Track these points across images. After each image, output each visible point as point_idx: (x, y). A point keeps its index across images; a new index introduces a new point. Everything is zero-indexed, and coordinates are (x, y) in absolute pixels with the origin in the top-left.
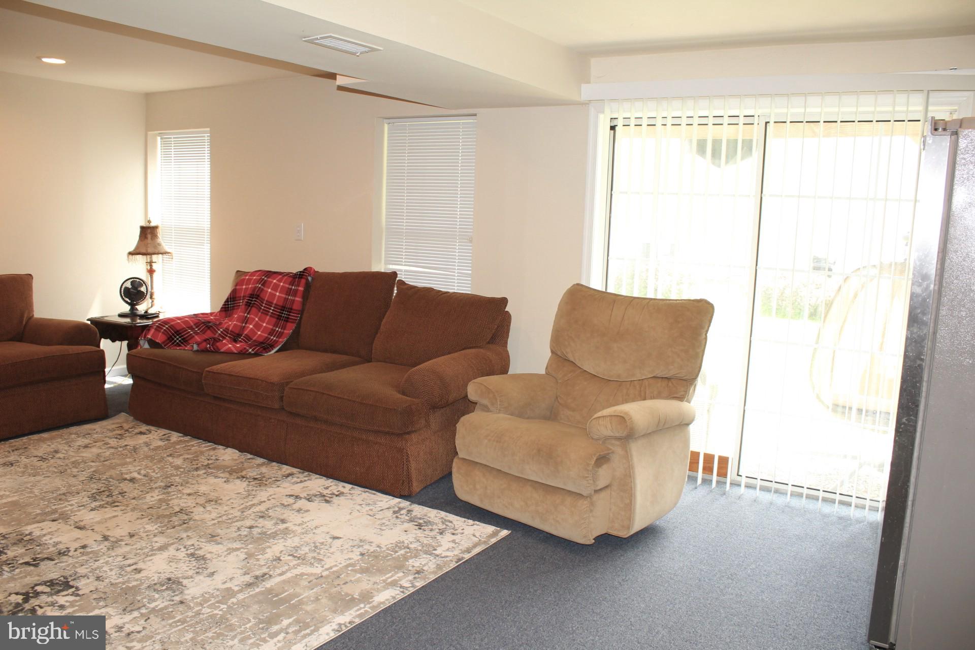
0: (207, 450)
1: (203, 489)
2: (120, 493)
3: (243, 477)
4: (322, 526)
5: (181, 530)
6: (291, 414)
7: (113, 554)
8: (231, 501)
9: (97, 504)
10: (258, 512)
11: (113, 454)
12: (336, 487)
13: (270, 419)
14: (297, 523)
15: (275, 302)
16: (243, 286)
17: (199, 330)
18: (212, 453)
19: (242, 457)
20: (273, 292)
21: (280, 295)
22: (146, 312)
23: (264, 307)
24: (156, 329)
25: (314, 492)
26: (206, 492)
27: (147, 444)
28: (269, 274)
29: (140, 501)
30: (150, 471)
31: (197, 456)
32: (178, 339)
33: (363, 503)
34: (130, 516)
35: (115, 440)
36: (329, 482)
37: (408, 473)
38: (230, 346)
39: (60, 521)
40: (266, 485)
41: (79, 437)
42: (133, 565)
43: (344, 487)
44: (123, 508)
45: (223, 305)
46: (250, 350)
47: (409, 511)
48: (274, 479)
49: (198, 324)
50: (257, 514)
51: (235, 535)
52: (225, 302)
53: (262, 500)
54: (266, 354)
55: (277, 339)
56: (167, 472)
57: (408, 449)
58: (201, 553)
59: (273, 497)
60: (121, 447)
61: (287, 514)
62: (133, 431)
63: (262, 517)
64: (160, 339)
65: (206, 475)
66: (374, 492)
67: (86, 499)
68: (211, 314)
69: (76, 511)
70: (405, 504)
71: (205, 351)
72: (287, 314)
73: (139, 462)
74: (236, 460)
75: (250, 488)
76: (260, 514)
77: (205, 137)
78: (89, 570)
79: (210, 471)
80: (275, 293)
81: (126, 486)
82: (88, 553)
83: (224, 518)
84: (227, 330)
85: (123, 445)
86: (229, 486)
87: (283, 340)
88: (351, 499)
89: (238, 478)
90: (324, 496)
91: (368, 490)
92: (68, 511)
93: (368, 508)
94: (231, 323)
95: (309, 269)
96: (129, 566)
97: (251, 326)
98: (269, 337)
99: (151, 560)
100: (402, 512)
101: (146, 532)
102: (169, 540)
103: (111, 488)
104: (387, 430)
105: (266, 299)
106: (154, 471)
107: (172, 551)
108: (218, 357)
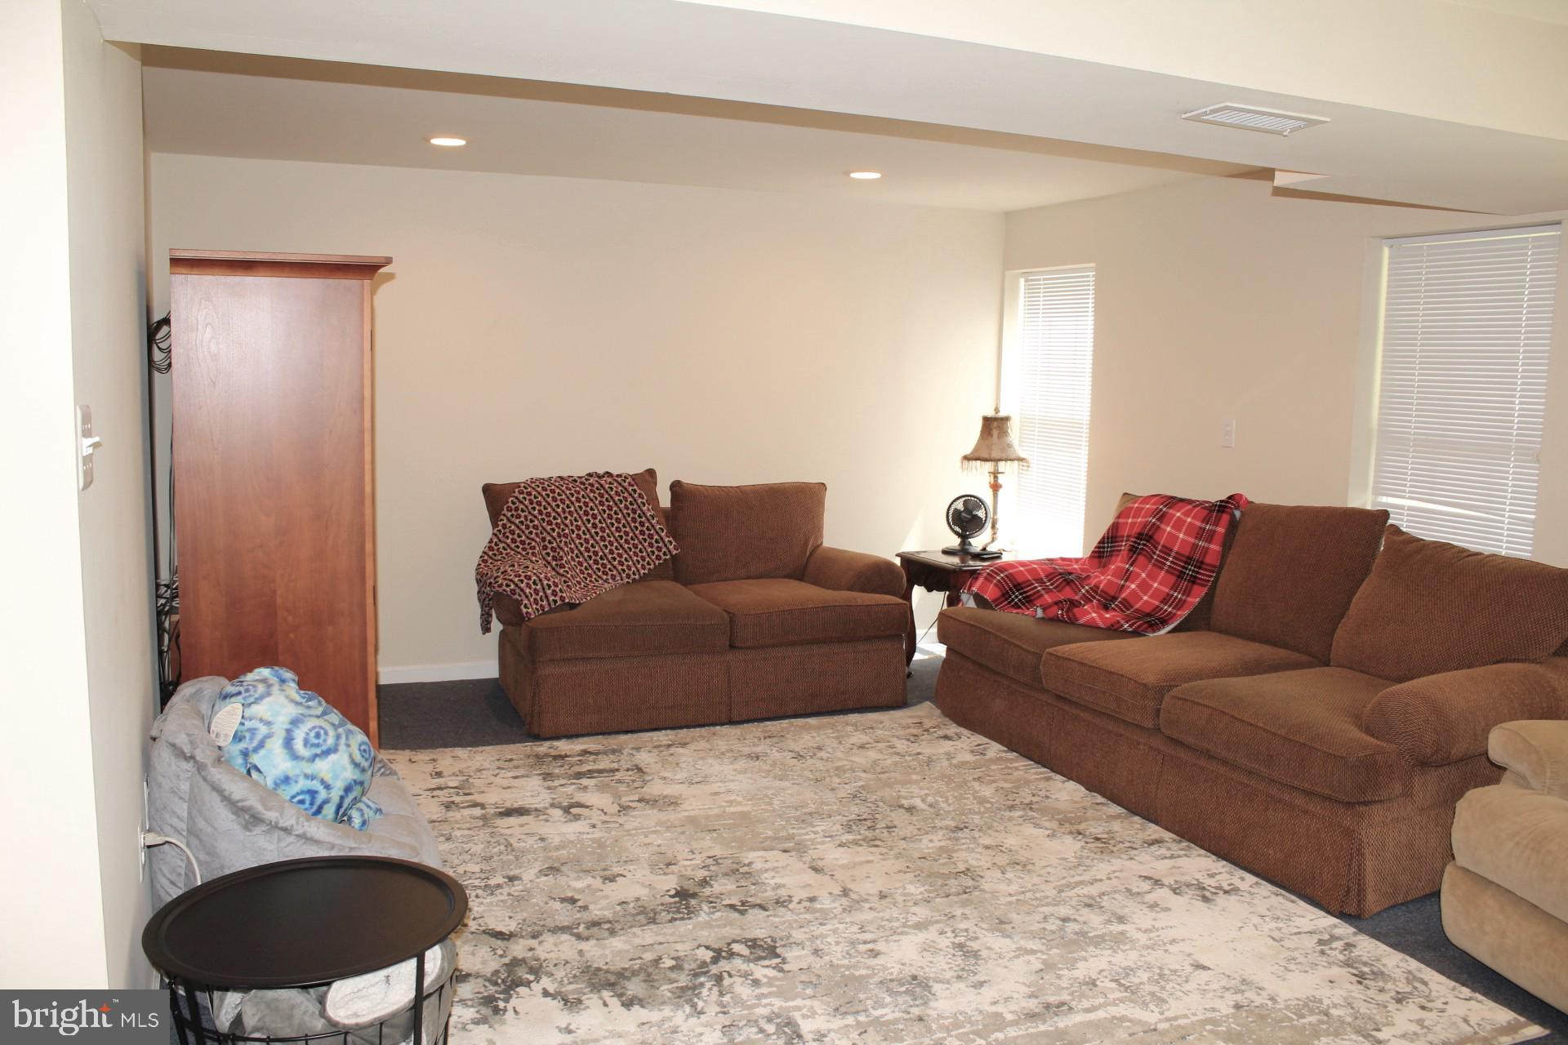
0: (1037, 779)
1: (1011, 841)
2: (888, 827)
3: (1079, 833)
4: (1183, 940)
5: (956, 902)
6: (1172, 740)
7: (848, 920)
8: (1049, 869)
9: (850, 837)
10: (1085, 896)
11: (896, 764)
12: (1229, 877)
13: (1139, 743)
14: (1144, 927)
15: (1176, 549)
16: (1128, 518)
17: (1052, 585)
18: (1042, 785)
19: (1088, 799)
20: (1173, 532)
21: (1186, 538)
22: (984, 549)
23: (1158, 556)
24: (986, 578)
25: (1188, 879)
26: (1013, 848)
27: (949, 756)
28: (1173, 502)
29: (912, 845)
30: (940, 799)
31: (1018, 787)
32: (1016, 597)
33: (1268, 913)
34: (893, 864)
35: (906, 743)
36: (1221, 866)
37: (1359, 875)
38: (1094, 615)
39: (793, 853)
40: (1112, 852)
41: (856, 731)
42: (869, 943)
43: (1243, 879)
44: (884, 850)
45: (1096, 547)
46: (1126, 626)
47: (1349, 946)
48: (1127, 844)
49: (1051, 576)
50: (1082, 899)
51: (1036, 927)
52: (1099, 543)
53: (1098, 877)
54: (1151, 635)
55: (1174, 611)
56: (965, 804)
57: (1363, 833)
58: (974, 945)
59: (1117, 874)
60: (910, 755)
61: (1130, 907)
62: (935, 732)
63: (1089, 906)
64: (990, 593)
65: (1021, 820)
66: (1294, 898)
67: (838, 827)
68: (1077, 560)
69: (819, 843)
70: (1344, 930)
71: (1055, 620)
72: (1193, 571)
73: (929, 782)
74: (1076, 802)
75: (1085, 853)
76: (1086, 900)
77: (1088, 276)
78: (807, 936)
79: (1030, 813)
80: (1177, 535)
81: (899, 818)
82: (815, 911)
83: (1029, 895)
84: (1095, 589)
85: (915, 752)
86: (1054, 845)
87: (1184, 613)
88: (1249, 903)
89: (1071, 833)
90: (1204, 888)
91: (1283, 892)
92: (808, 840)
93: (1273, 925)
94: (1103, 579)
95: (1237, 498)
96: (865, 942)
97: (1133, 586)
98: (1162, 606)
99: (898, 941)
100: (1334, 945)
101: (905, 895)
102: (935, 914)
103: (877, 816)
104: (1327, 792)
105: (1162, 543)
106: (947, 801)
107: (931, 934)
108: (1072, 631)
